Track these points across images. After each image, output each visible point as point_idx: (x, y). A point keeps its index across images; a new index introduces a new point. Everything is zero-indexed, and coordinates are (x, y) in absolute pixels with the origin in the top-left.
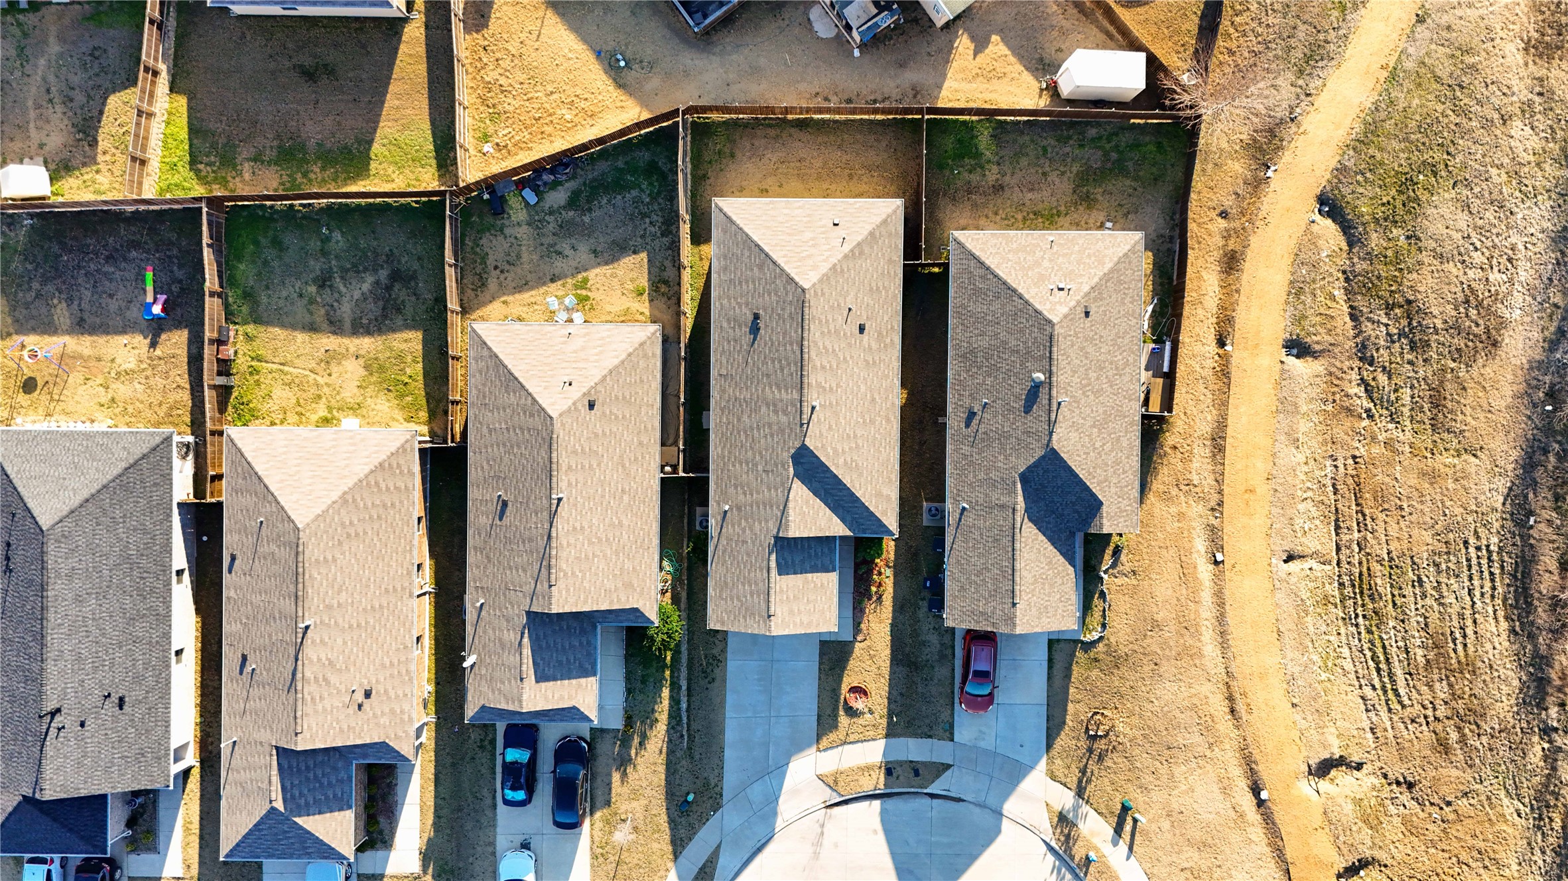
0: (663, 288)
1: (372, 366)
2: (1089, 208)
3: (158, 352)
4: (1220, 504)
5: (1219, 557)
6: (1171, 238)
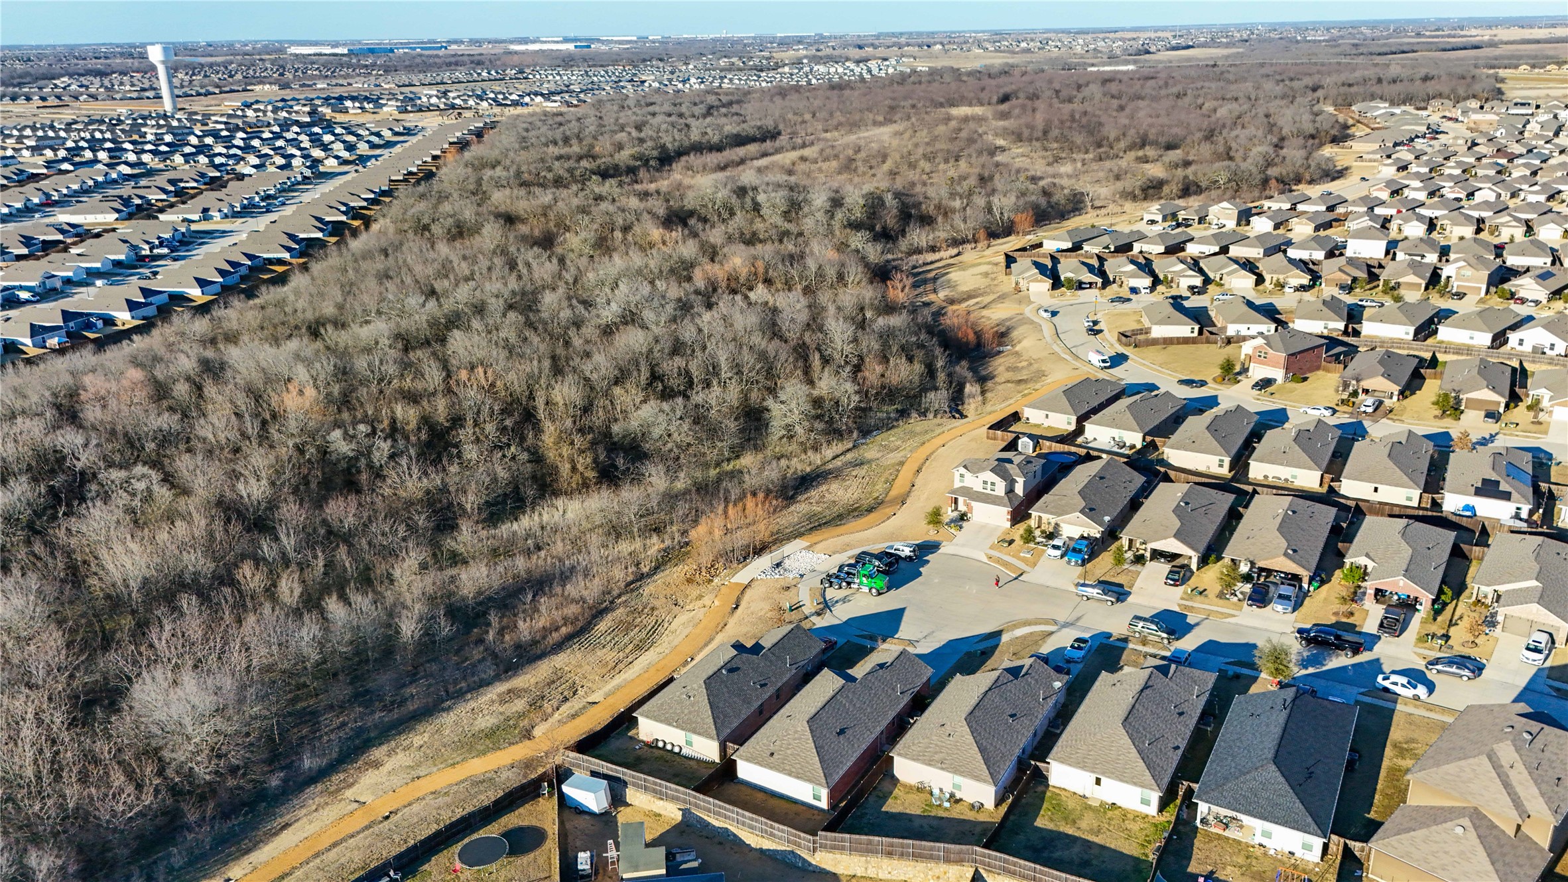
0: (881, 795)
1: (1072, 822)
2: (639, 754)
3: (1209, 868)
4: (673, 671)
5: (689, 659)
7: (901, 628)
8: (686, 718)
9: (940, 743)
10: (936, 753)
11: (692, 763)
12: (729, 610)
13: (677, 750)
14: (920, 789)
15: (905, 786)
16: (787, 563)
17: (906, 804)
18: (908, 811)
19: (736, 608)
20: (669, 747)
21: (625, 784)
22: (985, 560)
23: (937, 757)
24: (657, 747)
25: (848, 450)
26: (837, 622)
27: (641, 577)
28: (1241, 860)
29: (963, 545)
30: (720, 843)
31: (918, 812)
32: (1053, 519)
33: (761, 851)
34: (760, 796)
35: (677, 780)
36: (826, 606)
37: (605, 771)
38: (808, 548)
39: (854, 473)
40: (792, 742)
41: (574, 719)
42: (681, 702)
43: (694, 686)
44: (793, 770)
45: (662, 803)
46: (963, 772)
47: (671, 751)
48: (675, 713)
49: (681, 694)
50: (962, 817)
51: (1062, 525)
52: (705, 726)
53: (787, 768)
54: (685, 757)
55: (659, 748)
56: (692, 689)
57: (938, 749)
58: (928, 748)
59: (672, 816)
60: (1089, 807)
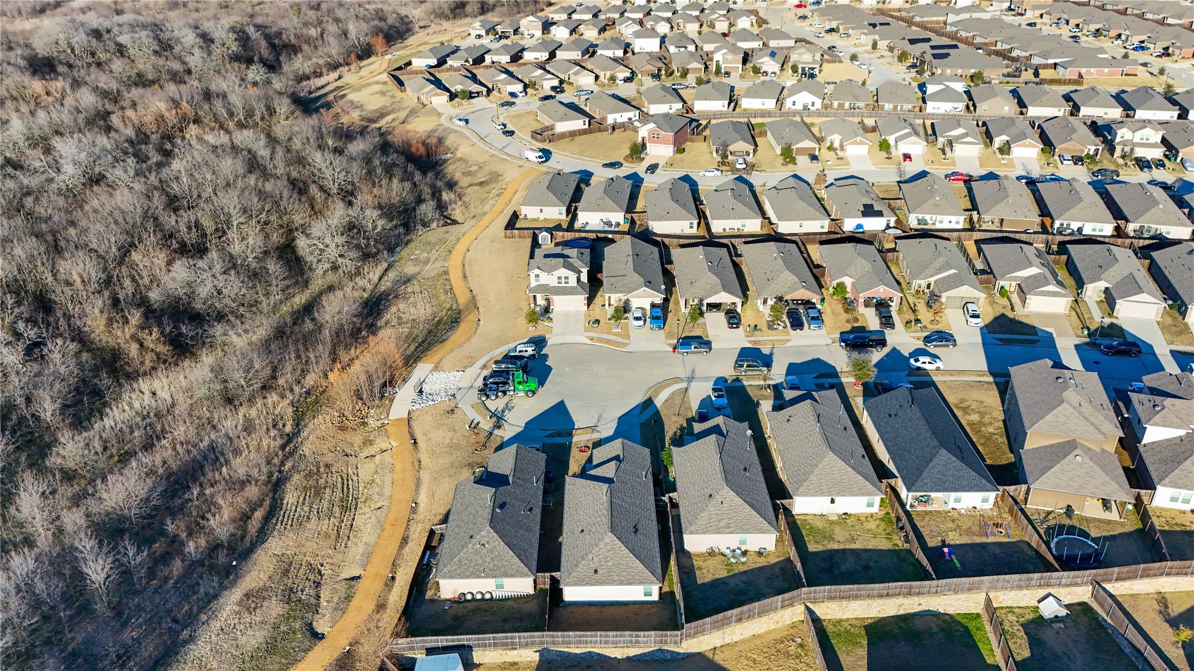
0: (687, 570)
1: (831, 539)
2: (456, 615)
3: (940, 539)
4: (409, 521)
5: (414, 505)
6: (413, 606)
7: (574, 419)
8: (491, 565)
9: (718, 512)
10: (719, 521)
11: (510, 603)
12: (411, 447)
13: (488, 596)
14: (711, 553)
15: (698, 555)
16: (426, 388)
17: (712, 571)
18: (717, 576)
19: (415, 443)
20: (479, 597)
21: (470, 648)
22: (589, 342)
23: (722, 524)
24: (466, 601)
25: (386, 270)
26: (520, 429)
27: (290, 438)
28: (950, 525)
29: (563, 334)
30: (589, 667)
31: (725, 574)
32: (623, 297)
33: (629, 659)
34: (593, 609)
35: (508, 626)
36: (499, 420)
37: (445, 644)
38: (436, 368)
39: (409, 290)
40: (608, 554)
41: (350, 601)
42: (477, 553)
43: (483, 533)
44: (622, 578)
45: (515, 652)
46: (749, 529)
47: (483, 599)
48: (478, 565)
49: (474, 545)
50: (758, 565)
51: (631, 299)
52: (514, 567)
53: (616, 578)
54: (499, 600)
55: (469, 601)
56: (482, 537)
57: (719, 518)
58: (711, 518)
59: (529, 659)
60: (832, 523)
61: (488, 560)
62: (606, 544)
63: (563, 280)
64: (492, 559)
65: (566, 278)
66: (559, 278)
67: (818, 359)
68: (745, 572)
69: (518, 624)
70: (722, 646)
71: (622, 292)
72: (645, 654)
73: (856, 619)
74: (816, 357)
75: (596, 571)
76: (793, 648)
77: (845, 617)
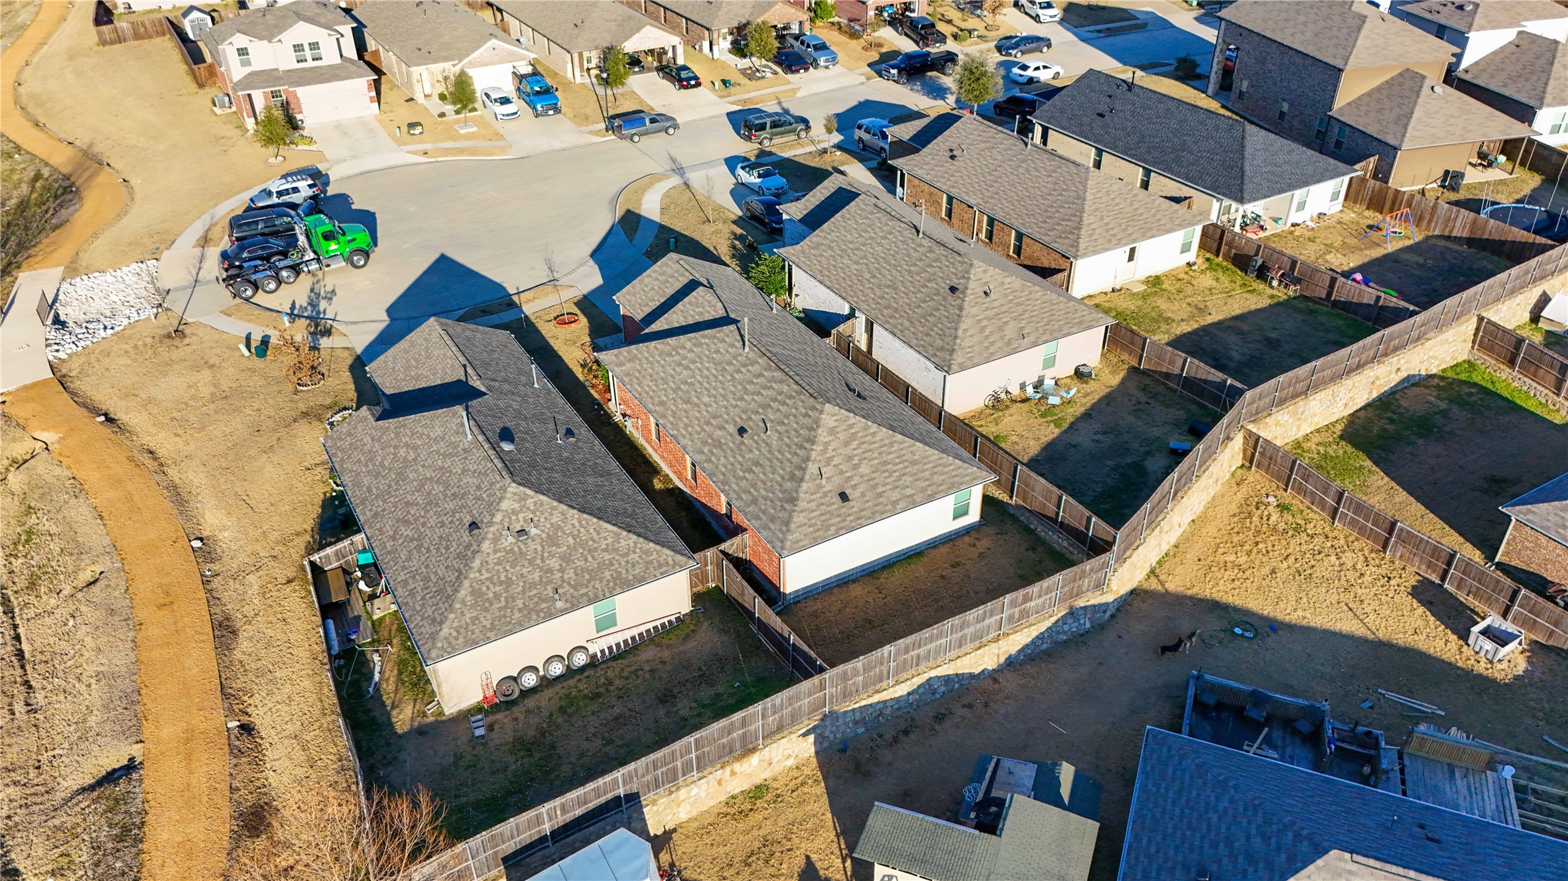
2: (519, 740)
4: (205, 583)
5: (197, 544)
7: (495, 279)
8: (570, 574)
9: (989, 313)
10: (1001, 329)
11: (648, 654)
12: (106, 431)
13: (580, 659)
14: (998, 404)
15: (979, 415)
16: (71, 311)
17: (1027, 434)
18: (1044, 440)
19: (110, 420)
20: (557, 669)
21: (633, 799)
22: (421, 159)
23: (1010, 333)
24: (526, 693)
28: (1315, 247)
29: (354, 157)
30: (940, 718)
31: (1057, 431)
32: (452, 68)
33: (1011, 663)
34: (857, 590)
35: (684, 707)
36: (313, 321)
37: (561, 819)
38: (73, 270)
40: (848, 451)
41: (139, 840)
42: (515, 557)
43: (505, 505)
44: (909, 491)
45: (755, 759)
46: (1060, 330)
47: (570, 672)
48: (533, 585)
49: (496, 540)
50: (1096, 397)
51: (471, 72)
52: (634, 557)
53: (895, 495)
54: (614, 658)
55: (533, 690)
56: (507, 515)
57: (998, 323)
58: (983, 329)
59: (791, 762)
60: (1144, 296)
61: (554, 563)
62: (832, 431)
63: (308, 54)
64: (566, 559)
65: (314, 46)
66: (298, 48)
67: (867, 102)
68: (1087, 416)
69: (706, 693)
70: (1160, 563)
71: (446, 59)
72: (1040, 637)
73: (1318, 431)
74: (862, 100)
75: (844, 497)
76: (1274, 518)
77: (1300, 435)
